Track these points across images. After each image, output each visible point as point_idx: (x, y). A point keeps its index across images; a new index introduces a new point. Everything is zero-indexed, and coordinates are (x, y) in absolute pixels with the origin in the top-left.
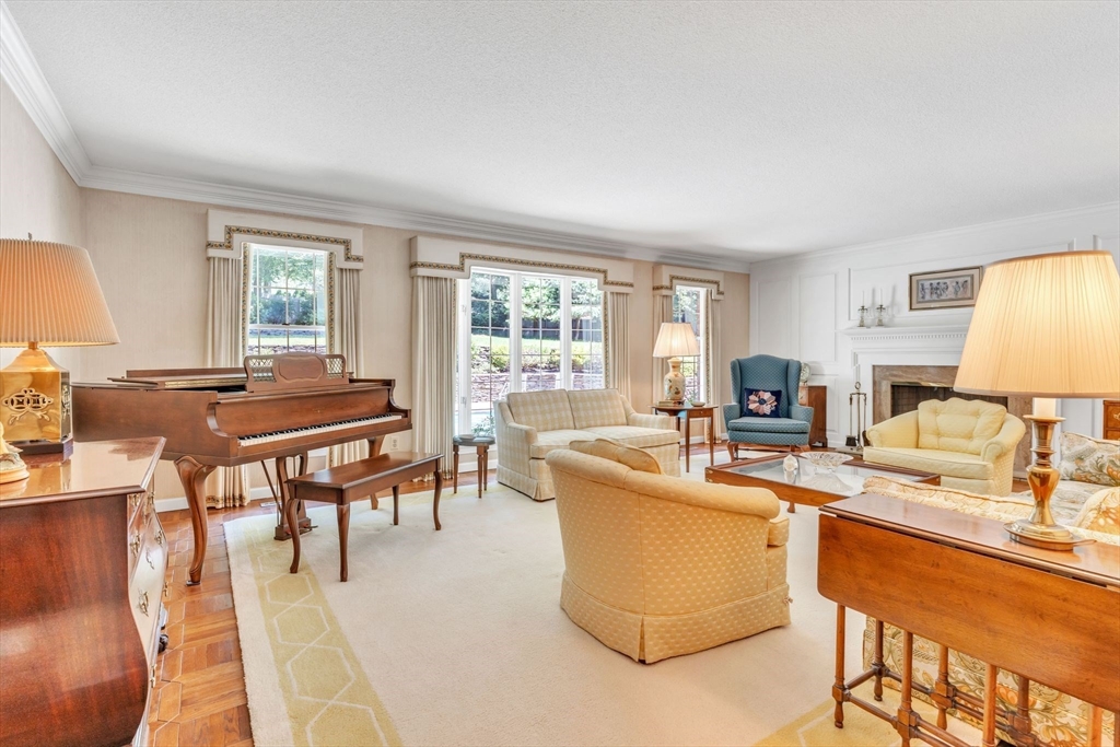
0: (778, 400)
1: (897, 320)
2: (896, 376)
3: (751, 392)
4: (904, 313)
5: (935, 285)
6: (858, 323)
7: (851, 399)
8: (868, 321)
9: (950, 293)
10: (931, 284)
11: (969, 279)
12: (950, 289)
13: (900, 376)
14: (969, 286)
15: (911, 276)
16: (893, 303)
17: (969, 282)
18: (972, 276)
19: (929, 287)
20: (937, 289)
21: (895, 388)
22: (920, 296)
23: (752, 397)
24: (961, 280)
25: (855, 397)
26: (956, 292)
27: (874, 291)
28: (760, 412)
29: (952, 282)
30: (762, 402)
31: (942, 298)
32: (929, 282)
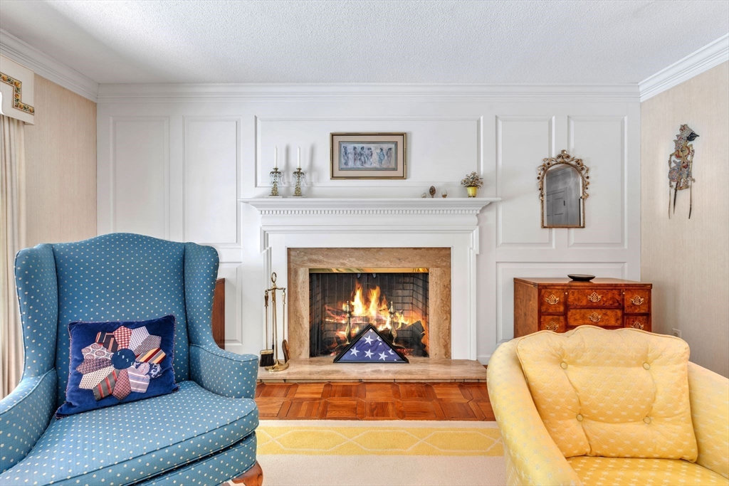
0: (165, 345)
1: (316, 190)
2: (315, 261)
3: (89, 333)
4: (324, 182)
5: (359, 150)
6: (270, 190)
7: (267, 298)
8: (282, 187)
9: (374, 161)
10: (355, 148)
11: (393, 146)
12: (375, 156)
13: (320, 262)
14: (393, 155)
15: (333, 135)
16: (311, 167)
17: (393, 150)
18: (396, 144)
19: (352, 151)
20: (361, 154)
21: (315, 277)
22: (343, 161)
23: (93, 352)
24: (385, 147)
25: (270, 294)
26: (381, 161)
27: (288, 150)
28: (119, 390)
29: (376, 148)
30: (123, 359)
31: (367, 166)
32: (353, 145)
